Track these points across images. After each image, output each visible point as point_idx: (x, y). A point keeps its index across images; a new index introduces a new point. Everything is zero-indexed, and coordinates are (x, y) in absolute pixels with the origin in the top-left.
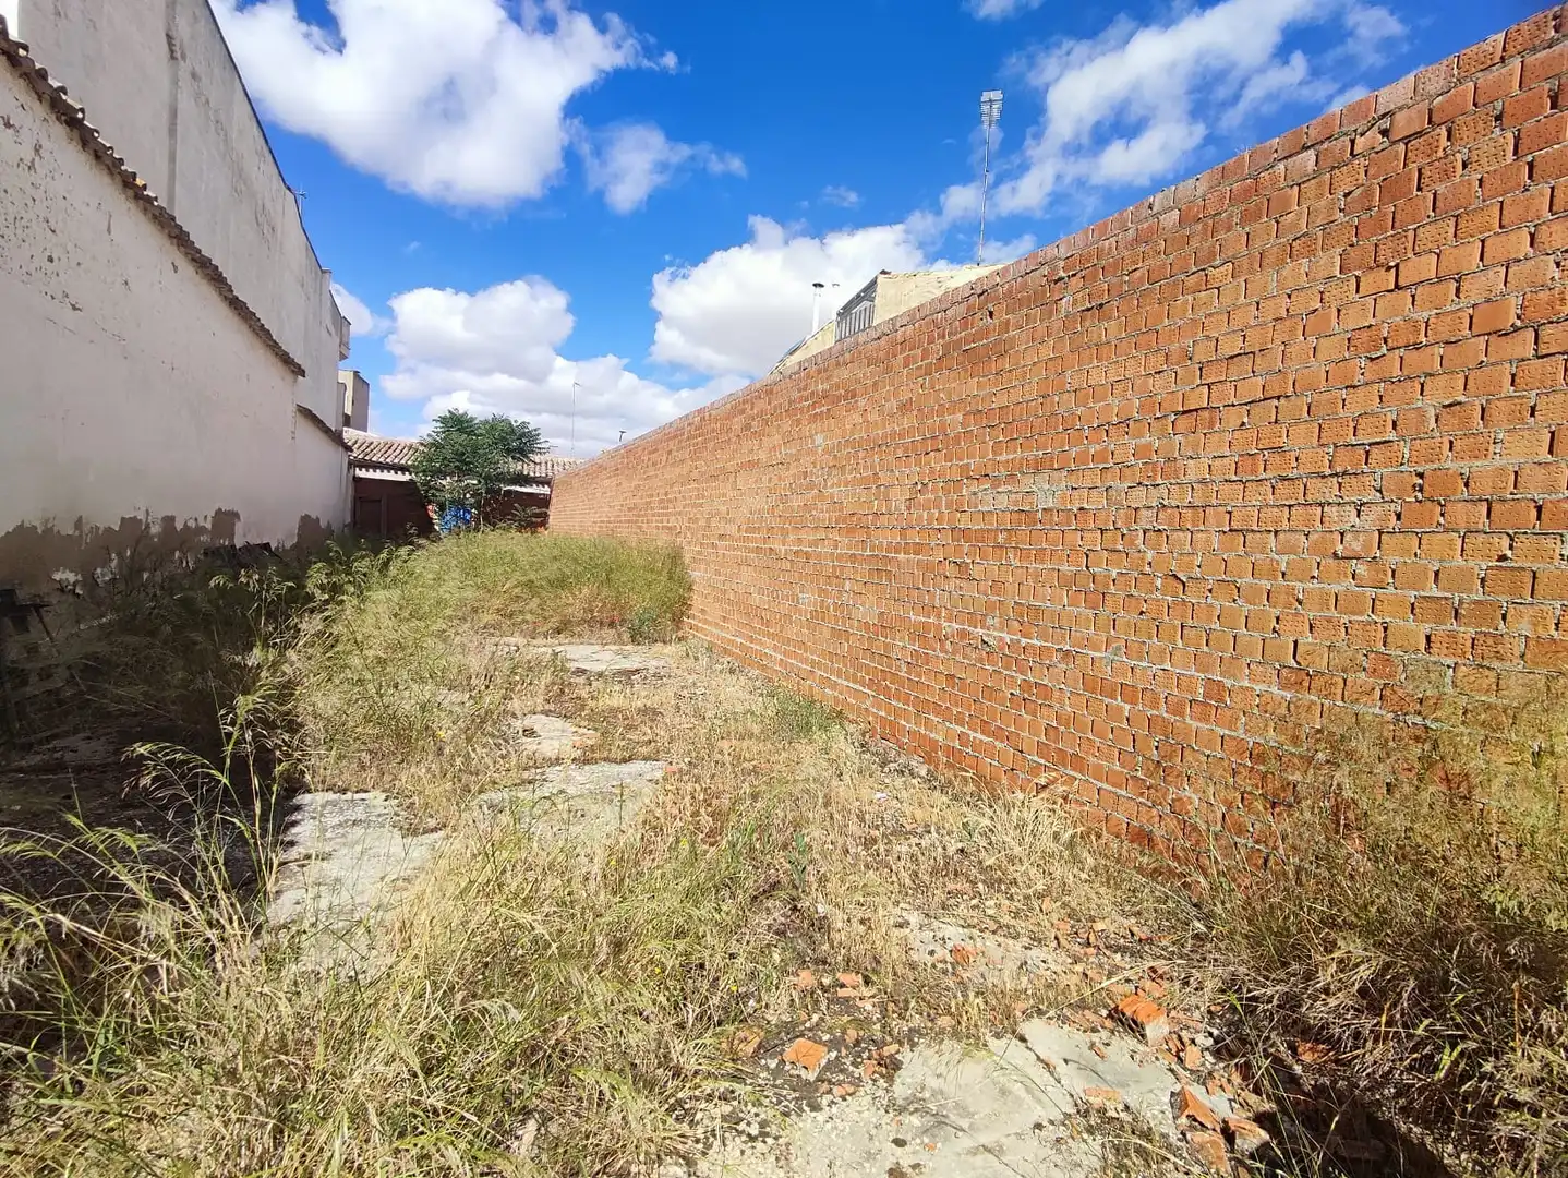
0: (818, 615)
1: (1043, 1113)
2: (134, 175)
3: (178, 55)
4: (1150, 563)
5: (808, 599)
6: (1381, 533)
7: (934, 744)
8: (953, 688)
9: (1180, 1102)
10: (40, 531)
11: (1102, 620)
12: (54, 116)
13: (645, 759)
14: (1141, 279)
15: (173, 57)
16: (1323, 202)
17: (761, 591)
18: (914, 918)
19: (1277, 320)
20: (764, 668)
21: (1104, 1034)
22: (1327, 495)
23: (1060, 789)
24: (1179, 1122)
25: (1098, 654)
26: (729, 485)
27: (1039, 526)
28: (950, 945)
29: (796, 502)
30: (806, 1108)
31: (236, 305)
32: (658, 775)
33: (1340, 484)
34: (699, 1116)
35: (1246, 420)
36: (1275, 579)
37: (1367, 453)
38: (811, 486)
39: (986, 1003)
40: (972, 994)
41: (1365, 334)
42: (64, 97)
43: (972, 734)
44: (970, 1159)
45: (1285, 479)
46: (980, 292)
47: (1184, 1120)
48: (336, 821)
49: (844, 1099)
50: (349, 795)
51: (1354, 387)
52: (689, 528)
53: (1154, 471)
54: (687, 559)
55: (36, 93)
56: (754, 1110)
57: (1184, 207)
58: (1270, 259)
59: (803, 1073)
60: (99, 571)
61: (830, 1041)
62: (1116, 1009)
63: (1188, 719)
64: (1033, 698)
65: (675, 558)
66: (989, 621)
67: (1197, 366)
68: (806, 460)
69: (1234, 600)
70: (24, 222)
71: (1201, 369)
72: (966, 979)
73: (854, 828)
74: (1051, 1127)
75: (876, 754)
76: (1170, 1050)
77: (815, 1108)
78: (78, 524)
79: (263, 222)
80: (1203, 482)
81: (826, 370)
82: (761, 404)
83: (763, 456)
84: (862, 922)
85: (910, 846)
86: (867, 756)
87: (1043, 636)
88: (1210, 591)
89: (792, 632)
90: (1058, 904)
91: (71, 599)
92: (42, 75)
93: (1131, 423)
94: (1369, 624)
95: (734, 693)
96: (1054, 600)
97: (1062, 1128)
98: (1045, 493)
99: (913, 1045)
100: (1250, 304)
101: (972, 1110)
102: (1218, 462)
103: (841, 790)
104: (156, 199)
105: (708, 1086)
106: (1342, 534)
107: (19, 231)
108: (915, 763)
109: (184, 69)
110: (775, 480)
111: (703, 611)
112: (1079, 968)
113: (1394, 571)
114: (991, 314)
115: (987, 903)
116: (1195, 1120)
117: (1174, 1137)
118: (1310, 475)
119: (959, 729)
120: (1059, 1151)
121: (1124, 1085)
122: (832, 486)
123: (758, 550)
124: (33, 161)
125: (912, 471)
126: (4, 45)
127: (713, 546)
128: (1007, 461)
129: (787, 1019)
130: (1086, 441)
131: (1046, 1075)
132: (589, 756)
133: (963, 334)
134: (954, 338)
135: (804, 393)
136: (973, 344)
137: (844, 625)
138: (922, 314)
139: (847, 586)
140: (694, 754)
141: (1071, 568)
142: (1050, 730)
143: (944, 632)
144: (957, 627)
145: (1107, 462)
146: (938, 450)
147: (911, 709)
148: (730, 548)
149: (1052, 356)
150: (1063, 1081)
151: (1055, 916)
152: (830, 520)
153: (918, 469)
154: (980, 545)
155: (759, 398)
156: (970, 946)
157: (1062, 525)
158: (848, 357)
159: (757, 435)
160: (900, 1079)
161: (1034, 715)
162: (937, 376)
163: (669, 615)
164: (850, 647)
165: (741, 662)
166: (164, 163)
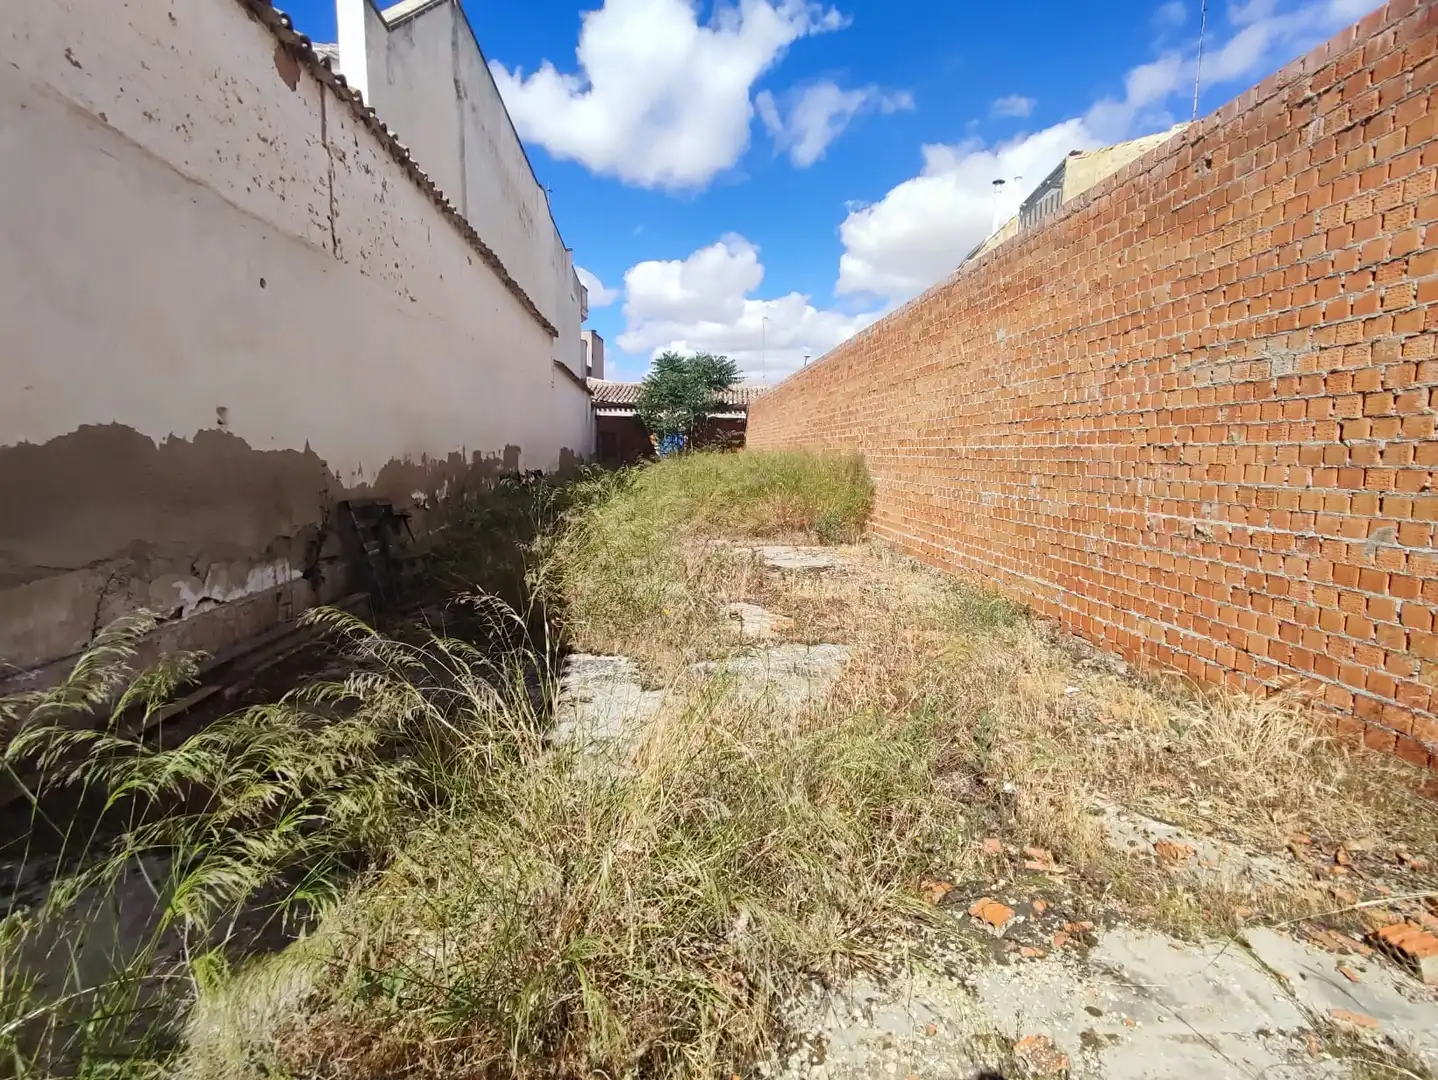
0: (1003, 512)
1: (1271, 1021)
2: (441, 193)
3: (462, 95)
5: (992, 496)
7: (1135, 643)
10: (403, 464)
11: (1362, 502)
12: (391, 159)
13: (834, 643)
15: (459, 97)
17: (942, 491)
18: (1111, 809)
20: (945, 565)
21: (1358, 958)
23: (1299, 693)
25: (1354, 541)
26: (908, 393)
27: (1273, 398)
28: (1154, 839)
29: (977, 400)
30: (992, 960)
31: (510, 285)
32: (846, 657)
34: (888, 945)
39: (1199, 901)
40: (1180, 888)
42: (396, 142)
43: (1183, 632)
44: (1177, 1044)
46: (1193, 140)
48: (593, 675)
49: (1033, 961)
50: (602, 657)
52: (870, 437)
54: (869, 466)
55: (382, 143)
56: (940, 951)
59: (989, 929)
60: (438, 492)
61: (1018, 906)
62: (1376, 935)
64: (1264, 592)
65: (857, 466)
66: (1205, 508)
68: (987, 358)
70: (381, 241)
72: (1172, 873)
73: (1042, 715)
74: (1281, 1037)
75: (1068, 649)
77: (1005, 963)
78: (424, 458)
79: (525, 217)
81: (1008, 261)
82: (943, 307)
83: (942, 359)
84: (1052, 803)
85: (1106, 739)
86: (1057, 651)
87: (1278, 523)
89: (974, 530)
90: (1295, 815)
91: (423, 512)
92: (384, 128)
93: (1412, 259)
95: (918, 589)
96: (1290, 480)
97: (1295, 1041)
98: (1282, 358)
99: (1109, 927)
101: (1179, 999)
103: (1027, 682)
104: (455, 209)
105: (898, 921)
107: (378, 248)
108: (1111, 660)
109: (466, 102)
110: (955, 381)
111: (884, 514)
112: (1323, 884)
114: (1209, 163)
115: (1201, 804)
119: (1165, 625)
120: (1290, 1063)
121: (1388, 1017)
122: (1016, 381)
123: (938, 452)
124: (382, 196)
125: (1108, 354)
126: (361, 112)
127: (894, 451)
128: (1230, 328)
129: (972, 878)
130: (1342, 290)
131: (1275, 985)
132: (785, 637)
133: (1172, 193)
134: (1160, 199)
135: (986, 289)
136: (1184, 203)
137: (1030, 520)
138: (1121, 180)
139: (1034, 480)
140: (878, 641)
141: (1319, 442)
142: (1286, 628)
143: (1148, 523)
144: (1164, 516)
145: (1373, 311)
146: (1140, 327)
147: (1107, 604)
148: (910, 452)
149: (1294, 195)
150: (1297, 996)
151: (1289, 828)
152: (1014, 416)
153: (1116, 351)
154: (1194, 425)
155: (938, 302)
156: (1178, 843)
157: (1307, 393)
158: (1032, 243)
159: (936, 339)
160: (1094, 954)
161: (1265, 610)
162: (1138, 245)
163: (853, 519)
164: (1037, 542)
165: (923, 560)
166: (459, 181)
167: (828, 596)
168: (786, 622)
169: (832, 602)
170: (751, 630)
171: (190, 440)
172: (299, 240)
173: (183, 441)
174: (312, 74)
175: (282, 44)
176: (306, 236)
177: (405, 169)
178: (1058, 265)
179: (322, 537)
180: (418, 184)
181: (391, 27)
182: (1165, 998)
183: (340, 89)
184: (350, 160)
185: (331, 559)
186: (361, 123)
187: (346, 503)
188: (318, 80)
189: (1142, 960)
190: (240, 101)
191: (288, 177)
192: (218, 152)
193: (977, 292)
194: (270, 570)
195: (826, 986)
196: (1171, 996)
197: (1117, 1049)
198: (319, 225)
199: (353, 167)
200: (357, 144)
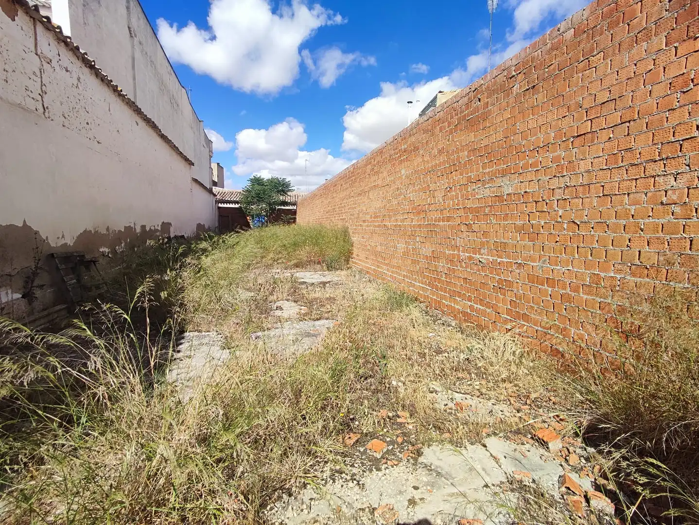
0: (406, 253)
1: (490, 480)
2: (117, 86)
3: (133, 35)
4: (560, 216)
5: (401, 246)
6: (689, 189)
7: (458, 311)
8: (466, 284)
9: (562, 480)
10: (93, 232)
11: (537, 248)
12: (84, 65)
13: (326, 319)
14: (554, 70)
15: (131, 36)
16: (656, 8)
17: (381, 245)
18: (439, 389)
19: (628, 79)
20: (383, 279)
21: (527, 446)
22: (658, 171)
23: (517, 331)
24: (561, 490)
25: (535, 264)
26: (366, 198)
27: (505, 203)
28: (455, 402)
29: (394, 202)
30: (374, 469)
31: (163, 137)
32: (331, 325)
33: (665, 164)
34: (325, 469)
35: (611, 136)
36: (628, 218)
37: (681, 145)
38: (400, 194)
39: (468, 428)
41: (681, 78)
42: (86, 56)
45: (632, 165)
46: (473, 90)
47: (563, 489)
48: (197, 343)
49: (393, 467)
50: (203, 333)
51: (674, 109)
52: (351, 218)
53: (562, 169)
54: (351, 231)
55: (77, 56)
56: (350, 469)
57: (576, 27)
58: (624, 46)
59: (375, 454)
60: (117, 247)
61: (390, 441)
62: (535, 435)
63: (581, 295)
64: (504, 287)
65: (345, 232)
66: (482, 251)
67: (585, 110)
68: (398, 182)
69: (606, 232)
70: (77, 109)
71: (586, 112)
72: (459, 417)
74: (493, 487)
75: (432, 316)
76: (562, 456)
77: (379, 470)
78: (108, 229)
79: (174, 103)
80: (588, 171)
81: (405, 138)
82: (379, 158)
83: (379, 182)
84: (413, 389)
85: (443, 357)
86: (428, 317)
87: (508, 257)
88: (593, 228)
89: (394, 262)
90: (512, 384)
91: (106, 259)
92: (77, 48)
93: (550, 145)
94: (681, 239)
96: (512, 238)
97: (498, 488)
98: (508, 186)
99: (429, 446)
100: (613, 73)
101: (453, 476)
102: (596, 160)
103: (413, 333)
104: (126, 95)
106: (666, 192)
107: (75, 113)
108: (449, 320)
109: (136, 40)
110: (385, 193)
111: (358, 255)
112: (519, 415)
113: (696, 209)
114: (479, 100)
115: (476, 383)
116: (570, 490)
117: (557, 497)
118: (647, 162)
119: (470, 303)
121: (535, 471)
122: (409, 194)
123: (379, 226)
124: (77, 85)
125: (444, 183)
126: (62, 38)
127: (361, 225)
128: (489, 172)
129: (371, 430)
130: (527, 158)
131: (494, 463)
132: (302, 318)
133: (466, 112)
134: (462, 114)
135: (397, 151)
136: (471, 116)
137: (417, 257)
138: (447, 105)
139: (418, 239)
141: (521, 222)
142: (512, 302)
143: (462, 258)
144: (467, 255)
145: (538, 167)
146: (457, 170)
147: (447, 295)
148: (368, 226)
149: (510, 116)
150: (502, 466)
151: (510, 390)
152: (409, 209)
153: (448, 181)
154: (477, 214)
155: (377, 156)
156: (465, 403)
157: (516, 201)
158: (414, 131)
159: (377, 173)
160: (421, 459)
161: (505, 295)
162: (455, 134)
163: (343, 258)
164: (419, 267)
165: (374, 277)
166: (131, 81)
167: (328, 296)
168: (304, 310)
169: (329, 299)
170: (285, 314)
172: (19, 105)
174: (27, 13)
176: (23, 103)
177: (94, 71)
178: (425, 141)
179: (35, 274)
180: (102, 80)
182: (448, 477)
183: (47, 23)
184: (54, 63)
185: (41, 287)
186: (63, 44)
187: (52, 255)
188: (31, 17)
189: (441, 460)
191: (10, 70)
193: (393, 152)
195: (290, 495)
196: (450, 476)
197: (423, 505)
198: (33, 98)
199: (57, 68)
200: (59, 55)
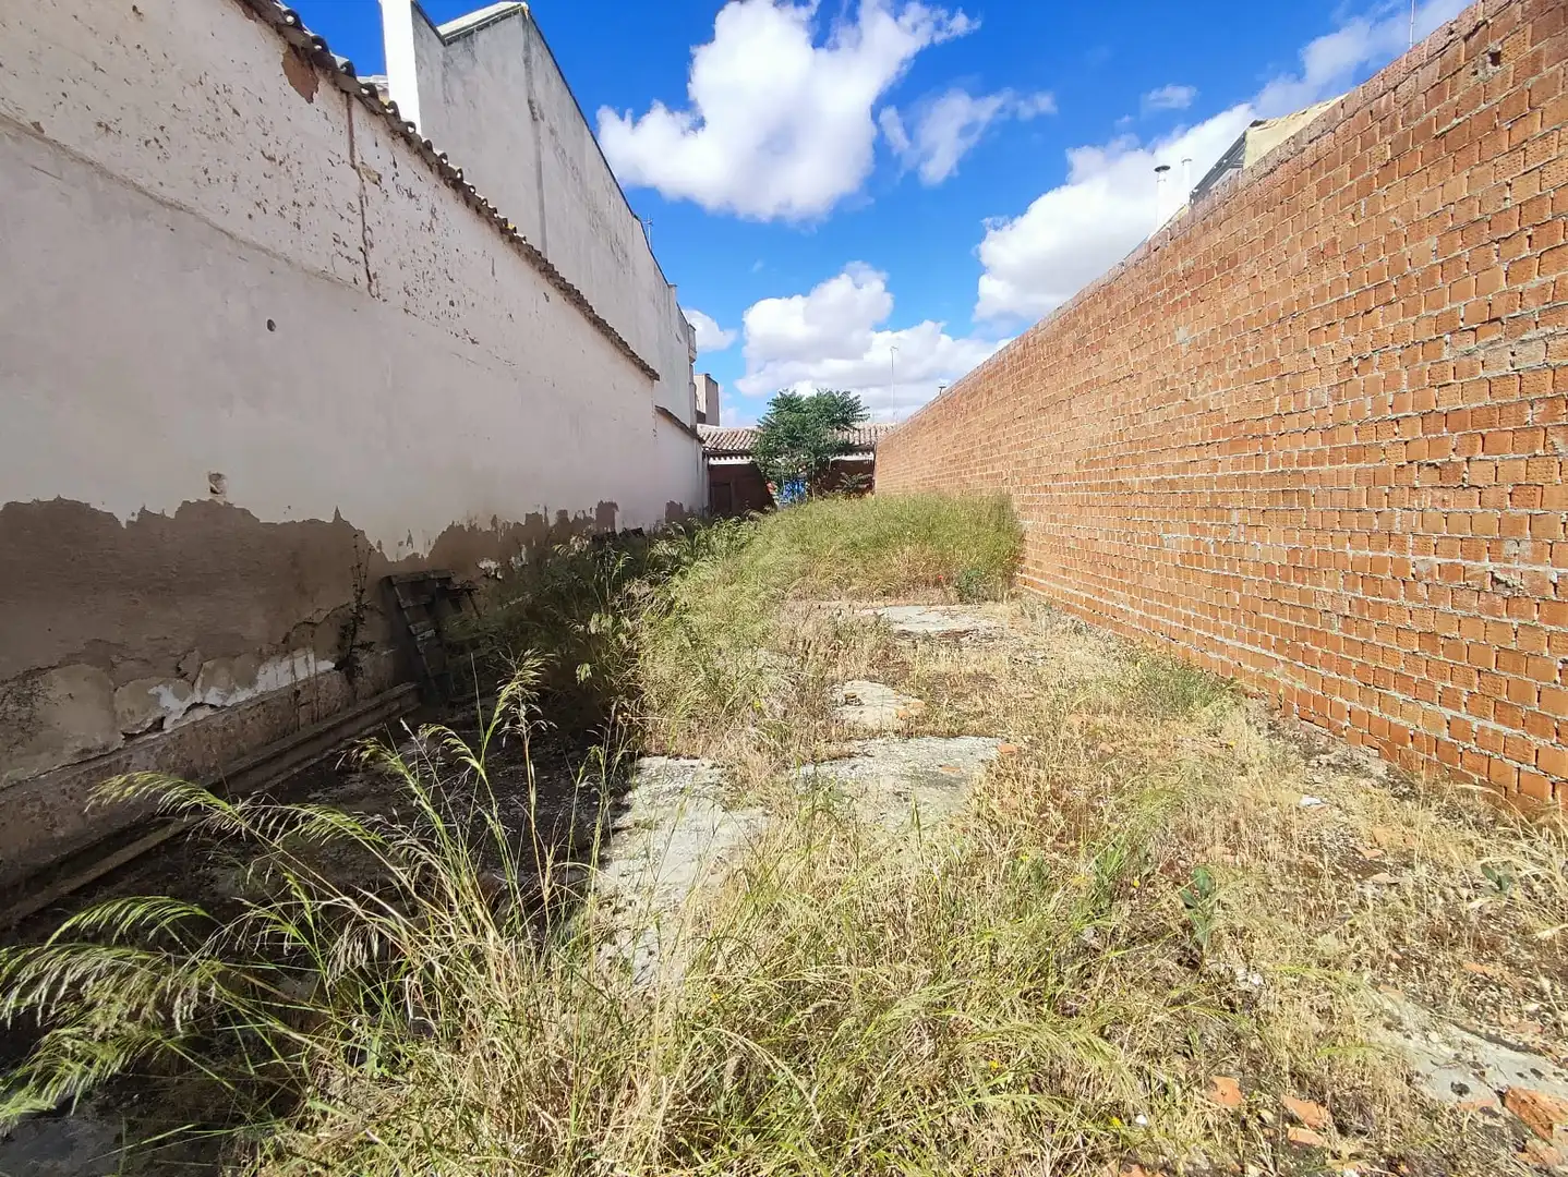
0: (1193, 558)
2: (506, 221)
3: (538, 116)
5: (1178, 538)
7: (1399, 736)
8: (1434, 652)
10: (466, 529)
12: (442, 182)
13: (976, 734)
15: (535, 120)
17: (1109, 535)
20: (1118, 626)
26: (1061, 417)
28: (1495, 1081)
29: (1151, 420)
31: (599, 323)
32: (994, 754)
38: (1174, 393)
42: (445, 161)
43: (1476, 724)
46: (1466, 31)
52: (1017, 473)
54: (1016, 505)
55: (428, 164)
60: (513, 559)
65: (1002, 506)
66: (1509, 548)
68: (1165, 368)
70: (430, 275)
73: (1274, 847)
75: (1295, 740)
78: (494, 521)
79: (617, 250)
81: (1187, 241)
82: (1102, 309)
83: (1103, 371)
85: (1377, 885)
86: (1280, 743)
91: (493, 584)
92: (428, 146)
95: (1082, 657)
104: (524, 239)
107: (427, 283)
108: (1362, 757)
109: (544, 125)
110: (1122, 398)
111: (1038, 564)
114: (1496, 58)
119: (1448, 713)
122: (1205, 391)
123: (1103, 487)
124: (431, 224)
125: (1343, 342)
126: (400, 127)
127: (1046, 488)
128: (1543, 287)
132: (914, 728)
133: (1434, 111)
134: (1416, 123)
135: (1157, 281)
136: (1455, 121)
137: (1232, 569)
139: (1235, 517)
140: (1035, 731)
143: (1413, 570)
144: (1440, 560)
146: (1390, 303)
147: (1352, 680)
148: (1067, 489)
152: (1204, 435)
153: (1352, 338)
154: (1484, 432)
155: (1096, 303)
156: (1541, 1092)
158: (1222, 212)
159: (1095, 349)
162: (1381, 191)
163: (999, 570)
164: (1243, 597)
165: (1089, 620)
166: (536, 214)
167: (969, 669)
168: (916, 707)
169: (976, 677)
170: (870, 717)
171: (171, 514)
172: (323, 274)
173: (163, 516)
174: (335, 84)
175: (292, 46)
176: (331, 271)
177: (461, 193)
178: (1259, 236)
179: (358, 620)
180: (478, 211)
181: (447, 41)
183: (371, 99)
184: (386, 182)
185: (365, 646)
186: (401, 139)
187: (389, 578)
188: (342, 91)
190: (235, 112)
191: (304, 203)
192: (206, 172)
193: (1146, 284)
194: (286, 664)
198: (348, 258)
199: (392, 192)
200: (395, 164)
